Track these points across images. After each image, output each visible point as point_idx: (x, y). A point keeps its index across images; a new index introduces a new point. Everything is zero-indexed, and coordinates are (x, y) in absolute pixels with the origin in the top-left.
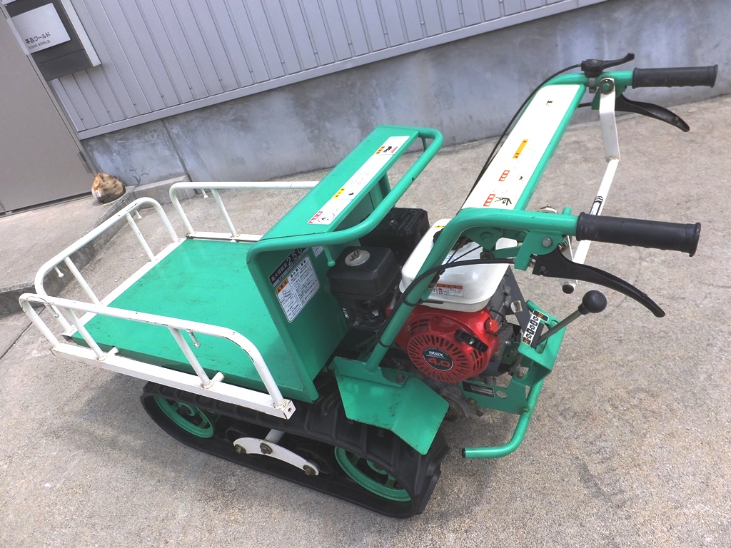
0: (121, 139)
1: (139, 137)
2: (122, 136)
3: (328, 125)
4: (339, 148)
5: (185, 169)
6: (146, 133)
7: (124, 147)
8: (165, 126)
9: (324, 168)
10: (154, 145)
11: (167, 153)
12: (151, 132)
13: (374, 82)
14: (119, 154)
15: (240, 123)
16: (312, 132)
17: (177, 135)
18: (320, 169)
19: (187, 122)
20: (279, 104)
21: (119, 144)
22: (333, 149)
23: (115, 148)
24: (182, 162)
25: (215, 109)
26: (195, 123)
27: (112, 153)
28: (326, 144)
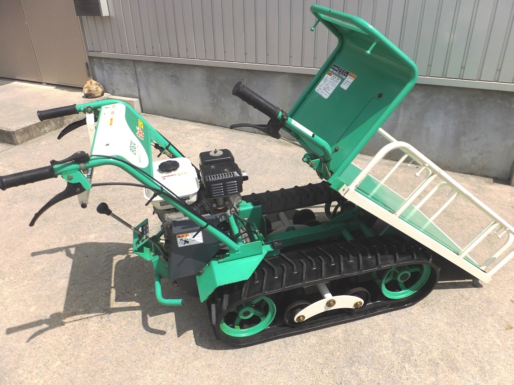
0: (110, 64)
1: (119, 66)
2: (111, 62)
3: (223, 99)
4: (226, 116)
5: (140, 95)
6: (124, 65)
7: (111, 69)
8: (134, 65)
9: (215, 125)
10: (126, 74)
11: (132, 81)
12: (126, 65)
13: (255, 83)
14: (107, 72)
15: (174, 79)
16: (213, 100)
17: (140, 73)
18: (212, 125)
19: (147, 67)
20: (198, 75)
21: (108, 66)
22: (223, 115)
23: (106, 68)
24: (139, 90)
25: (163, 65)
26: (151, 70)
27: (103, 70)
28: (220, 110)
